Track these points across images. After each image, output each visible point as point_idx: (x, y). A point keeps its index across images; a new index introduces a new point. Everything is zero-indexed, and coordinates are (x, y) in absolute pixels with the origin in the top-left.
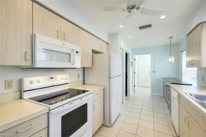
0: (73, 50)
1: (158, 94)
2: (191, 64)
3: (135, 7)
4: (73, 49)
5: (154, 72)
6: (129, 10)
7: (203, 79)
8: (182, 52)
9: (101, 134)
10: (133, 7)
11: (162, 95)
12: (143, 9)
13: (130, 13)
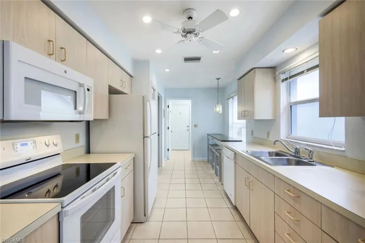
0: (81, 85)
1: (201, 159)
2: (243, 115)
3: (194, 33)
4: (81, 83)
5: (195, 126)
6: (185, 34)
7: (252, 133)
8: (228, 99)
9: (132, 238)
10: (190, 32)
11: (206, 159)
12: (203, 38)
13: (184, 39)
